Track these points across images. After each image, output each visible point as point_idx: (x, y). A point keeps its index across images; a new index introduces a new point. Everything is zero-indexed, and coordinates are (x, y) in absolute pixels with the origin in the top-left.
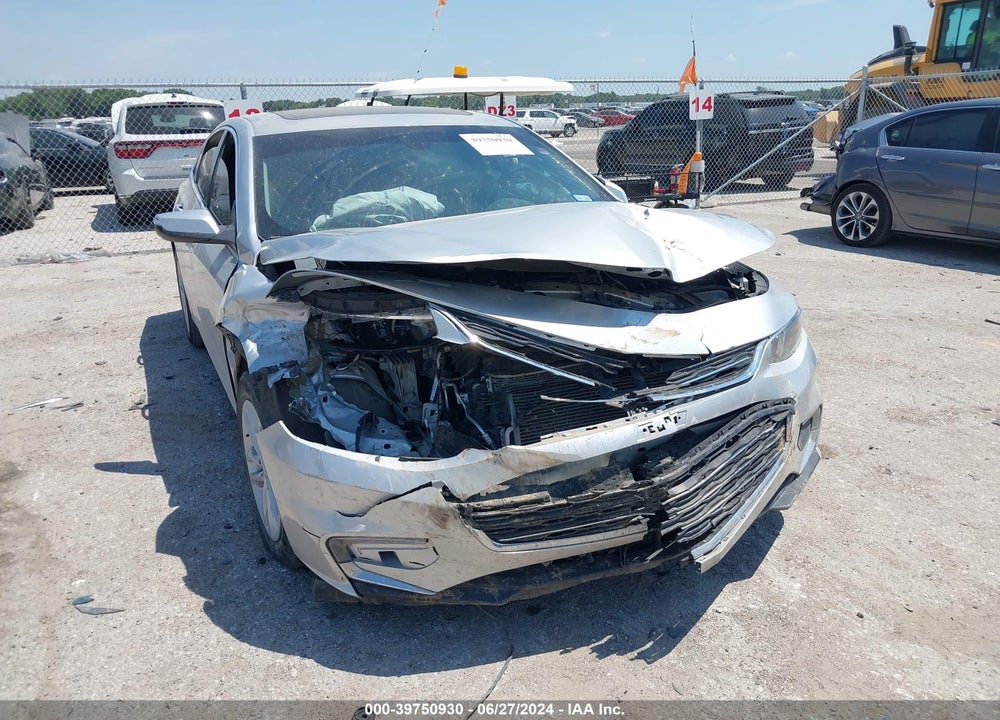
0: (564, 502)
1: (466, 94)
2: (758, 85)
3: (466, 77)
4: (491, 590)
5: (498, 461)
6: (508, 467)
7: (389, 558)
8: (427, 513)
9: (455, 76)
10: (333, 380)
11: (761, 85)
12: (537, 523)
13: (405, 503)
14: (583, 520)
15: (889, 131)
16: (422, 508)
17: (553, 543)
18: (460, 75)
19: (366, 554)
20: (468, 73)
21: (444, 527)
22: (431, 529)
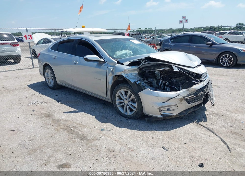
0: (196, 96)
1: (82, 32)
2: (114, 30)
3: (85, 28)
4: (184, 113)
5: (188, 90)
6: (190, 91)
7: (168, 110)
8: (179, 100)
9: (82, 28)
10: (145, 83)
11: (115, 30)
12: (193, 100)
13: (176, 98)
14: (198, 99)
15: (171, 40)
16: (178, 99)
17: (194, 103)
18: (83, 28)
19: (164, 110)
20: (85, 27)
21: (181, 102)
22: (179, 102)
